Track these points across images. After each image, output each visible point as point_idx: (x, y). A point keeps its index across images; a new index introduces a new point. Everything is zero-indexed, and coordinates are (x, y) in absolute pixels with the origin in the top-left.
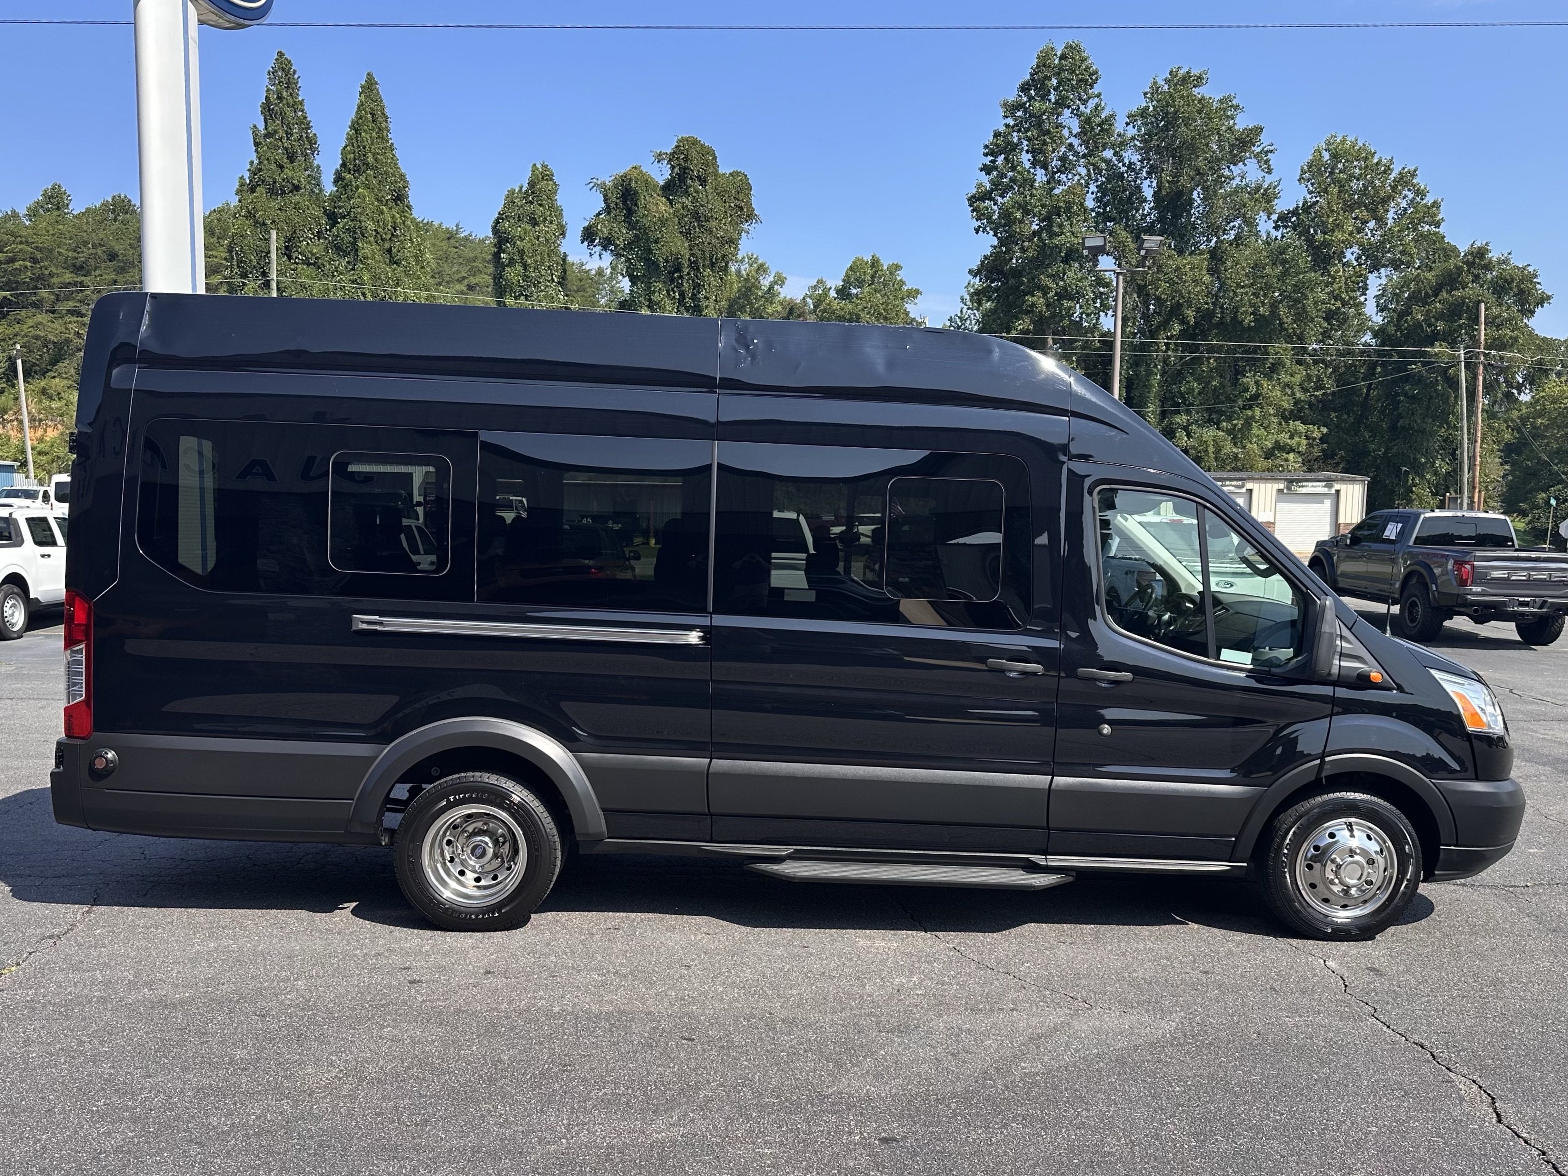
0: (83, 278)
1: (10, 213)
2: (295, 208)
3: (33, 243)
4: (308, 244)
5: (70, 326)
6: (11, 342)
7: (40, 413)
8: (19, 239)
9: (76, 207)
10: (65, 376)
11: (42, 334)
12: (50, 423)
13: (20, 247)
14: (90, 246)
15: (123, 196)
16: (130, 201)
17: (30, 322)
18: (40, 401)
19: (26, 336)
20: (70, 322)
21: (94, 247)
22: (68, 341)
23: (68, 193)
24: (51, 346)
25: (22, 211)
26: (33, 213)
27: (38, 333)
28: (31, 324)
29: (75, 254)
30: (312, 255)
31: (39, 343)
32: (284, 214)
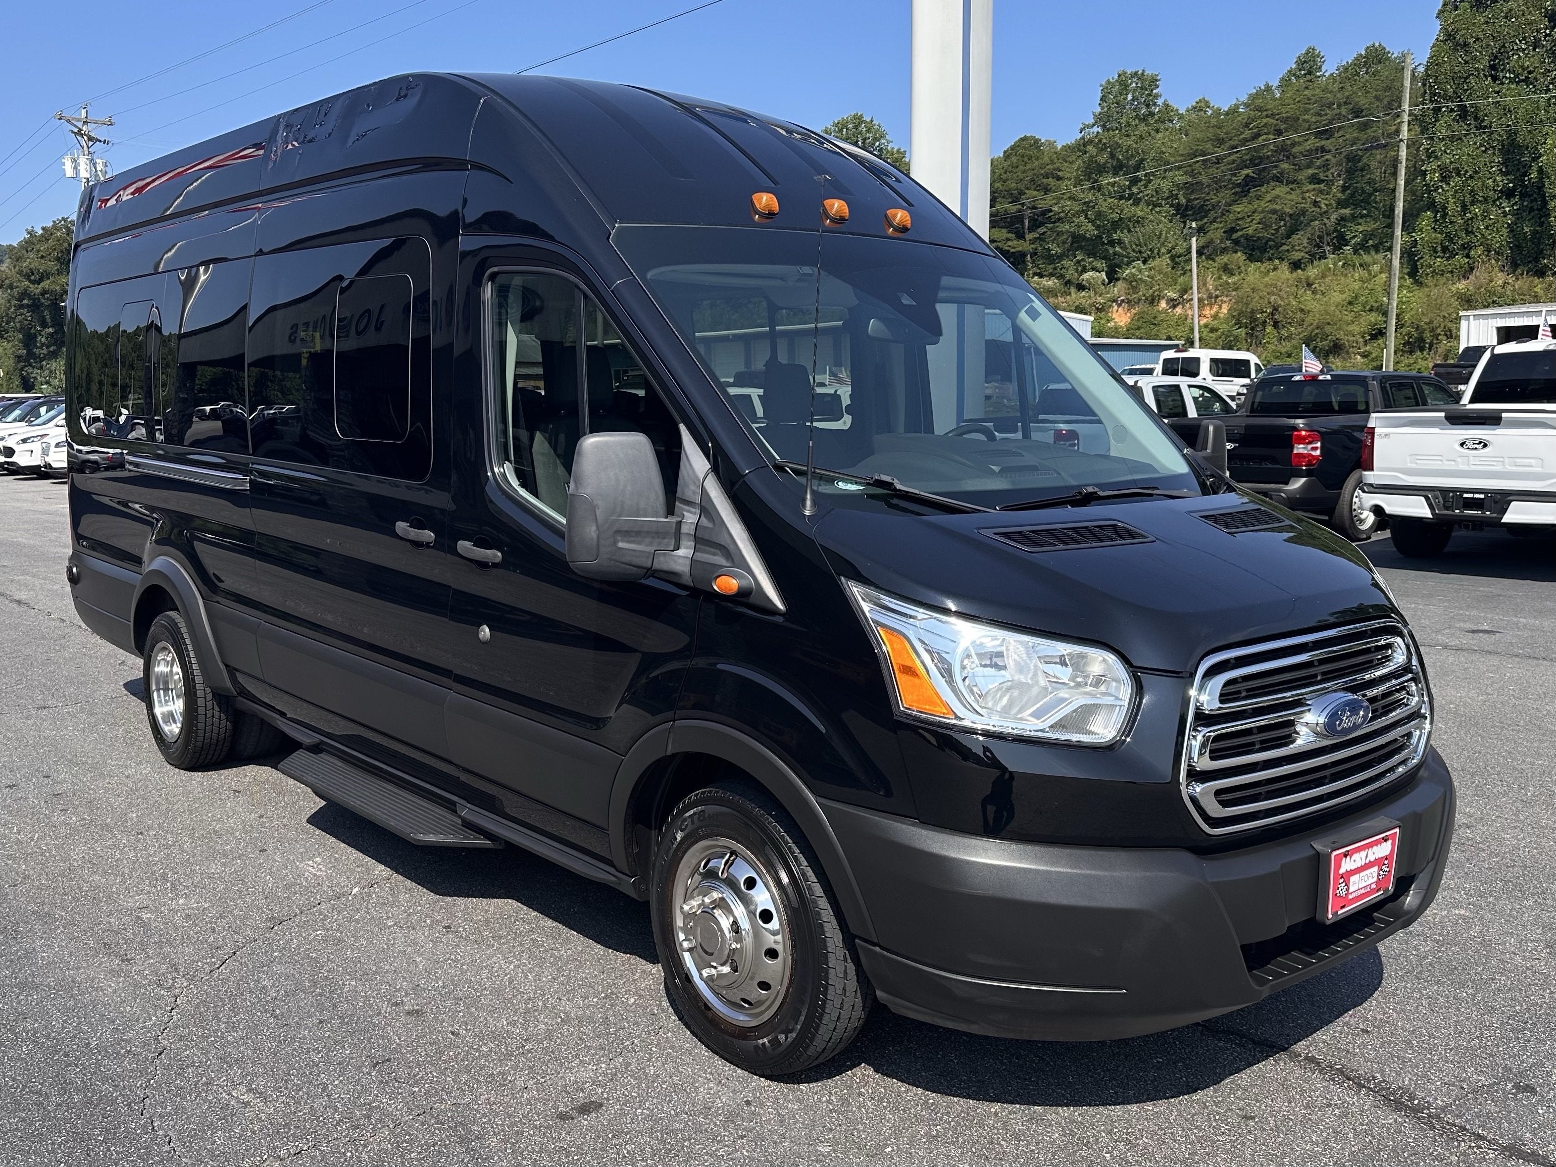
0: (1323, 142)
1: (1263, 88)
2: (1506, 17)
3: (1278, 114)
4: (1520, 57)
5: (1308, 194)
6: (1249, 220)
7: (1216, 289)
8: (1265, 113)
9: (1329, 68)
10: (1297, 248)
11: (1278, 207)
12: (1225, 299)
13: (1265, 121)
14: (1335, 106)
15: (1377, 45)
16: (1384, 48)
17: (1268, 197)
18: (1220, 278)
19: (1263, 212)
20: (1308, 191)
21: (1339, 106)
22: (1303, 212)
23: (1322, 54)
24: (1287, 219)
25: (1275, 83)
26: (1285, 83)
27: (1275, 206)
28: (1269, 199)
29: (1319, 118)
30: (1524, 70)
31: (1275, 216)
32: (1491, 27)
